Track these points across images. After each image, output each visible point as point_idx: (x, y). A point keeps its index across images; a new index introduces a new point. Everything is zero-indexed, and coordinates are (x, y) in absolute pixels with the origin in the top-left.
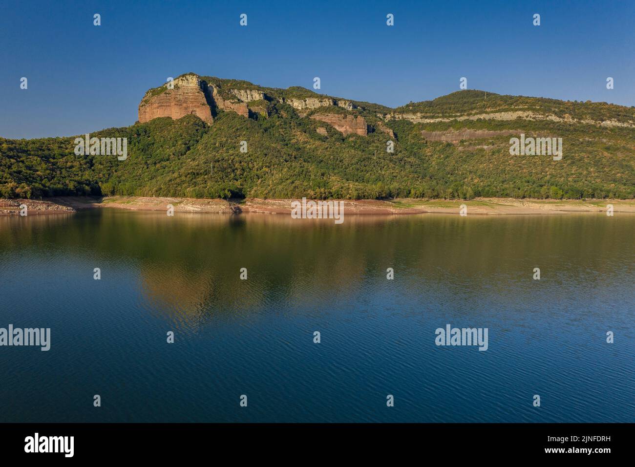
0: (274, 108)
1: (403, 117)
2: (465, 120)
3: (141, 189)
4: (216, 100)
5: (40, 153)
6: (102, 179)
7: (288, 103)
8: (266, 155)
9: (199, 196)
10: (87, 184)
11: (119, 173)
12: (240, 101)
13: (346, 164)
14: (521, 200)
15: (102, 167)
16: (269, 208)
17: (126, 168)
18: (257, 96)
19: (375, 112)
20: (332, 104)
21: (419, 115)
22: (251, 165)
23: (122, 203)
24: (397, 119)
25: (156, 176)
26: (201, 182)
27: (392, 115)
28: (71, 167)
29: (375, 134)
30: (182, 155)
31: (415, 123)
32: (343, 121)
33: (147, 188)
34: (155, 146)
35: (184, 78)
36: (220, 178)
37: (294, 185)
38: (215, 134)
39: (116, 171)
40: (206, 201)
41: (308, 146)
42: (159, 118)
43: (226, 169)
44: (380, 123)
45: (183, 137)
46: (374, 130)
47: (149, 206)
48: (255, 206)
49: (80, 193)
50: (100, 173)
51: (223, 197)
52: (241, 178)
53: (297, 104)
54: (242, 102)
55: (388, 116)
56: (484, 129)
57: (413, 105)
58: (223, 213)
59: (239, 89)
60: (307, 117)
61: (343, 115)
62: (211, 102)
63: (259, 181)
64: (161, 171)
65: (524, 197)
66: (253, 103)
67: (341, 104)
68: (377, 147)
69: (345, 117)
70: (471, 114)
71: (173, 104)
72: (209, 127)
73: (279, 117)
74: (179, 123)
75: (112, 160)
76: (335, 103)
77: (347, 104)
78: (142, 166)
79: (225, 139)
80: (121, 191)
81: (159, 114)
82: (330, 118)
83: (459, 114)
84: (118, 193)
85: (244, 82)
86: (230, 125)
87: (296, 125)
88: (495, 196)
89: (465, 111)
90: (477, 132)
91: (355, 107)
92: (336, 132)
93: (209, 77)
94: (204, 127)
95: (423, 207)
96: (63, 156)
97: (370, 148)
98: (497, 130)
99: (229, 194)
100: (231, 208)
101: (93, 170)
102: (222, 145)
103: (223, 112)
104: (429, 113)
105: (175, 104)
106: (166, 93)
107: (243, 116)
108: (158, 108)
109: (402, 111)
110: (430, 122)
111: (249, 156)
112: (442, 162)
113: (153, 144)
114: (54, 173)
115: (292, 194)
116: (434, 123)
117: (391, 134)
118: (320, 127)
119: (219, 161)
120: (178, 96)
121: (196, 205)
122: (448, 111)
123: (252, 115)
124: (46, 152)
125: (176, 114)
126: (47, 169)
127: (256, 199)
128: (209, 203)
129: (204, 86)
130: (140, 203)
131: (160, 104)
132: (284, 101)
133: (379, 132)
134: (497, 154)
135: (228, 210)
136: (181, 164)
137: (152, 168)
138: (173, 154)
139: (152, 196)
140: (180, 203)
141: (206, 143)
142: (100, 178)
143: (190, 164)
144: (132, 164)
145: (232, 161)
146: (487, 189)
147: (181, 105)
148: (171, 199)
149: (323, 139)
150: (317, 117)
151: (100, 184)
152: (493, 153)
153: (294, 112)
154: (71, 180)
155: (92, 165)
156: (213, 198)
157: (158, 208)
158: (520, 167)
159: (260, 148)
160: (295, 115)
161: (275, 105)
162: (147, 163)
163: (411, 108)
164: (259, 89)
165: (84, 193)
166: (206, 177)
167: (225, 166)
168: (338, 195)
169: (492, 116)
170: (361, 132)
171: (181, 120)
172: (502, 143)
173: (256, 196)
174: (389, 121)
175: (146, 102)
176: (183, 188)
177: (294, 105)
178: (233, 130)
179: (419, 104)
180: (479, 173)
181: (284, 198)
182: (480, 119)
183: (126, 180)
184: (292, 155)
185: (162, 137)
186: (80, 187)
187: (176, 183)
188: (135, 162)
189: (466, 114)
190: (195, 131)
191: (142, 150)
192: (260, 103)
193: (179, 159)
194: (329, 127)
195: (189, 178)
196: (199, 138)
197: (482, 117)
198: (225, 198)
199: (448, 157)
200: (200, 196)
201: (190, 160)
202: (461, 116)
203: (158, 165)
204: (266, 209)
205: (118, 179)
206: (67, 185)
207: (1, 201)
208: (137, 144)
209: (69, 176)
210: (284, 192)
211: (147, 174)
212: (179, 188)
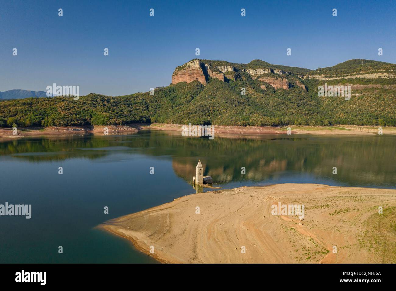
0: (238, 75)
1: (313, 77)
2: (348, 79)
3: (167, 120)
4: (208, 72)
5: (126, 103)
6: (152, 115)
7: (247, 72)
8: (226, 103)
10: (145, 118)
12: (221, 72)
13: (270, 106)
14: (360, 127)
15: (152, 109)
17: (163, 109)
18: (230, 69)
19: (297, 75)
20: (270, 72)
21: (323, 75)
22: (218, 108)
23: (159, 126)
24: (310, 78)
25: (175, 113)
26: (192, 117)
27: (307, 76)
28: (139, 109)
29: (293, 88)
30: (189, 102)
31: (320, 80)
32: (275, 81)
33: (169, 120)
34: (177, 97)
35: (193, 62)
37: (232, 119)
38: (206, 90)
39: (158, 111)
41: (253, 97)
42: (180, 83)
43: (205, 110)
44: (298, 81)
45: (191, 93)
46: (293, 86)
47: (169, 128)
49: (141, 122)
50: (151, 112)
51: (200, 124)
52: (212, 115)
53: (252, 72)
54: (222, 73)
55: (305, 77)
56: (358, 84)
57: (320, 69)
59: (221, 66)
60: (257, 79)
61: (275, 78)
62: (205, 73)
63: (220, 117)
64: (178, 110)
65: (363, 125)
66: (228, 73)
67: (276, 71)
68: (293, 95)
69: (277, 79)
70: (352, 75)
71: (187, 75)
72: (204, 87)
73: (241, 80)
74: (189, 85)
75: (157, 105)
76: (272, 71)
77: (279, 71)
78: (170, 108)
79: (211, 93)
81: (181, 80)
82: (269, 80)
83: (346, 75)
84: (158, 122)
85: (224, 62)
86: (214, 86)
87: (249, 84)
88: (347, 124)
89: (349, 73)
90: (354, 86)
91: (284, 73)
92: (272, 88)
93: (205, 60)
94: (202, 87)
95: (297, 130)
96: (135, 104)
97: (289, 96)
98: (365, 85)
101: (148, 110)
102: (209, 97)
103: (212, 78)
104: (329, 74)
105: (188, 75)
106: (184, 70)
107: (222, 80)
108: (180, 77)
109: (314, 73)
110: (329, 80)
111: (219, 104)
112: (329, 104)
113: (176, 96)
114: (131, 113)
115: (230, 124)
116: (331, 80)
117: (304, 88)
118: (263, 85)
119: (203, 107)
120: (189, 71)
122: (340, 73)
123: (226, 80)
124: (129, 102)
125: (189, 80)
126: (128, 111)
129: (202, 66)
130: (166, 127)
131: (181, 75)
132: (245, 71)
133: (296, 87)
134: (360, 99)
136: (189, 106)
137: (175, 109)
138: (185, 102)
139: (171, 124)
141: (201, 96)
143: (192, 107)
144: (165, 107)
145: (209, 106)
146: (344, 120)
147: (191, 76)
148: (179, 125)
149: (263, 92)
150: (262, 79)
151: (150, 117)
152: (359, 99)
153: (249, 77)
154: (138, 116)
155: (148, 108)
156: (195, 125)
157: (172, 129)
158: (371, 107)
159: (224, 99)
160: (250, 78)
161: (239, 73)
162: (172, 106)
163: (318, 71)
164: (231, 64)
165: (143, 122)
166: (195, 115)
168: (252, 124)
169: (364, 76)
170: (285, 87)
171: (191, 84)
172: (366, 93)
173: (215, 124)
174: (305, 80)
175: (175, 73)
176: (184, 120)
177: (250, 73)
178: (216, 88)
179: (324, 69)
180: (346, 110)
181: (227, 125)
182: (357, 78)
183: (162, 116)
184: (241, 102)
185: (181, 93)
186: (142, 119)
187: (181, 118)
188: (167, 106)
189: (349, 75)
190: (197, 89)
191: (171, 100)
192: (231, 73)
193: (188, 104)
194: (268, 85)
196: (198, 93)
197: (358, 77)
199: (334, 101)
201: (192, 105)
202: (347, 76)
203: (177, 108)
204: (218, 131)
205: (159, 115)
206: (136, 118)
207: (111, 126)
208: (169, 97)
209: (137, 114)
210: (227, 122)
211: (171, 112)
212: (182, 120)
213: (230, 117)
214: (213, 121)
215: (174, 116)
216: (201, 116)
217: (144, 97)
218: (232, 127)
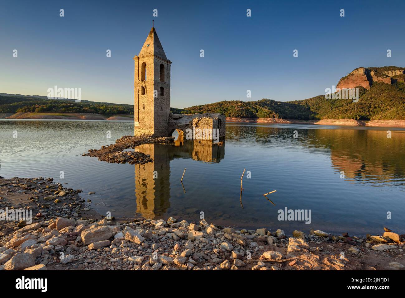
4: (373, 78)
8: (392, 100)
9: (343, 118)
12: (387, 77)
18: (398, 73)
26: (348, 113)
30: (349, 104)
35: (357, 70)
36: (359, 111)
38: (369, 93)
40: (346, 120)
43: (364, 107)
48: (372, 123)
49: (300, 118)
51: (355, 118)
52: (372, 111)
54: (389, 77)
59: (388, 71)
62: (370, 78)
63: (381, 112)
66: (395, 76)
72: (367, 91)
78: (329, 109)
79: (374, 95)
85: (391, 67)
86: (379, 89)
93: (371, 68)
94: (364, 91)
99: (359, 118)
100: (358, 123)
102: (371, 98)
103: (377, 83)
106: (347, 79)
107: (388, 83)
111: (382, 102)
115: (395, 117)
123: (393, 82)
125: (351, 86)
129: (367, 72)
138: (345, 104)
140: (335, 121)
144: (325, 109)
145: (370, 104)
147: (354, 82)
148: (333, 120)
154: (298, 114)
156: (350, 119)
162: (332, 108)
164: (400, 69)
166: (352, 111)
167: (364, 106)
173: (375, 119)
175: (340, 83)
178: (380, 91)
181: (390, 119)
186: (301, 116)
188: (327, 107)
192: (399, 76)
195: (344, 111)
198: (356, 119)
206: (295, 116)
207: (269, 119)
208: (330, 101)
212: (337, 116)
214: (372, 116)
217: (308, 101)
218: (397, 120)
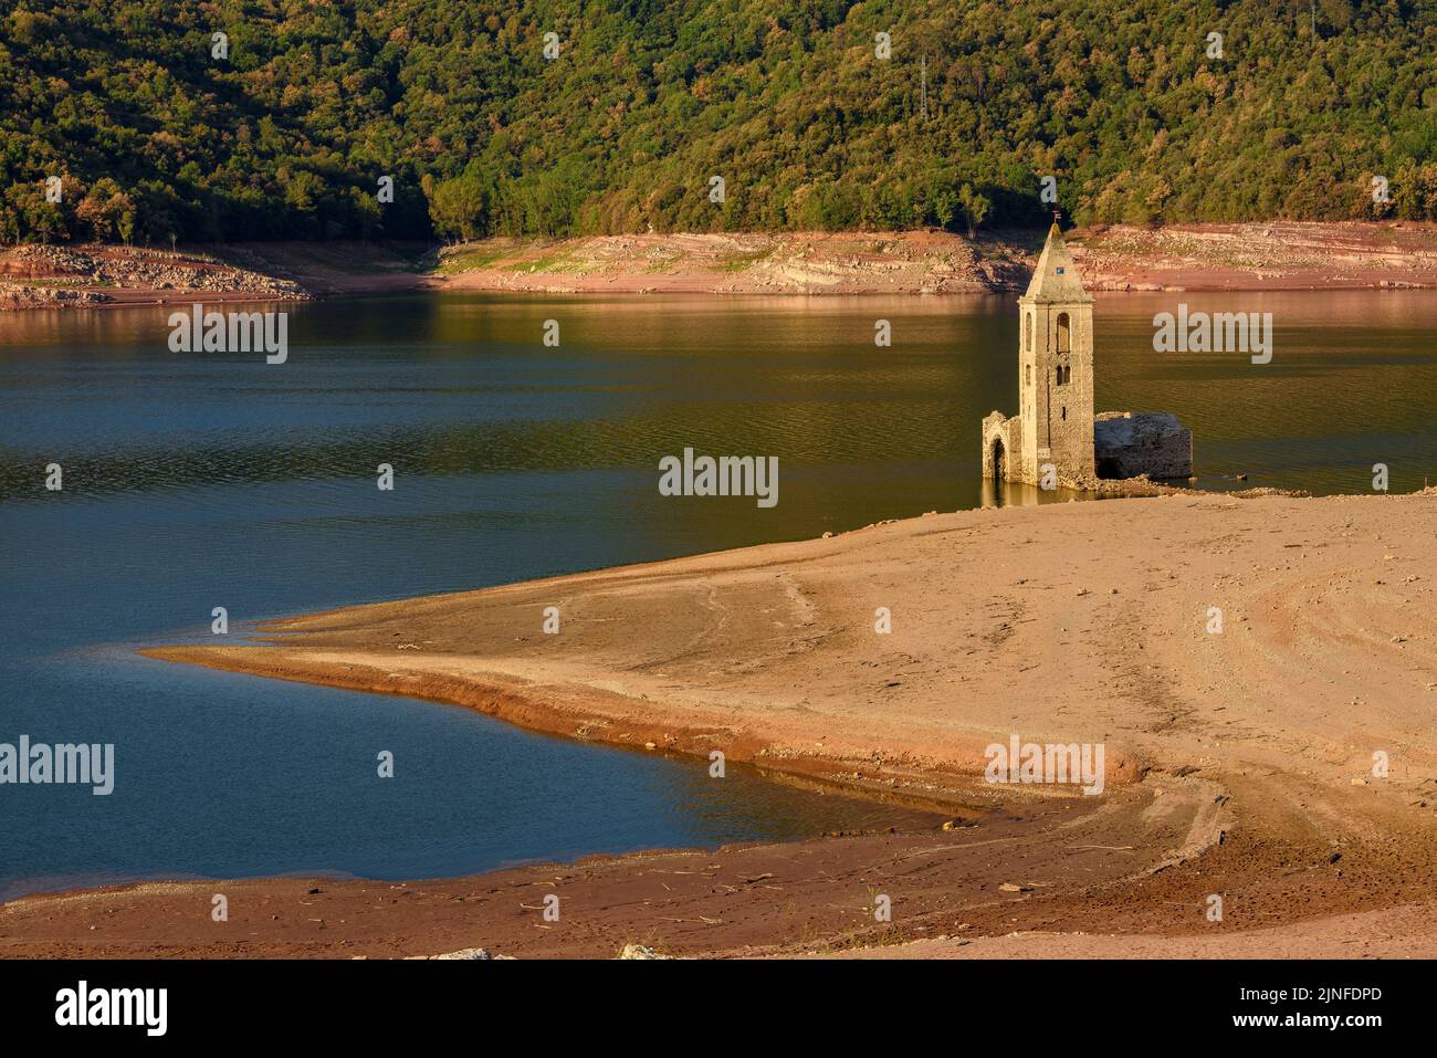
3: (600, 200)
6: (437, 163)
9: (836, 218)
11: (518, 131)
15: (439, 100)
16: (1159, 266)
17: (552, 105)
23: (515, 268)
26: (867, 154)
33: (627, 194)
36: (962, 133)
37: (1294, 150)
39: (504, 122)
40: (870, 239)
43: (999, 86)
47: (623, 275)
49: (335, 227)
50: (429, 130)
52: (1071, 131)
58: (940, 293)
63: (1157, 141)
64: (711, 112)
75: (486, 64)
78: (624, 91)
80: (517, 214)
84: (505, 225)
100: (982, 271)
101: (400, 120)
114: (226, 137)
115: (1278, 197)
119: (972, 50)
121: (822, 261)
126: (196, 119)
127: (1115, 228)
128: (879, 249)
130: (590, 264)
135: (960, 281)
137: (673, 99)
139: (641, 229)
140: (761, 256)
142: (430, 158)
148: (726, 240)
151: (426, 180)
154: (297, 167)
155: (395, 92)
156: (900, 229)
157: (663, 280)
165: (354, 228)
166: (893, 129)
167: (999, 71)
173: (1115, 218)
176: (779, 187)
181: (1240, 219)
183: (545, 163)
186: (338, 197)
187: (752, 166)
195: (817, 135)
200: (841, 218)
203: (702, 85)
204: (1144, 274)
205: (509, 158)
206: (280, 190)
207: (22, 254)
209: (288, 149)
210: (1247, 189)
211: (644, 128)
212: (762, 188)
213: (1270, 136)
214: (1088, 185)
215: (668, 160)
216: (956, 143)
218: (1298, 227)
